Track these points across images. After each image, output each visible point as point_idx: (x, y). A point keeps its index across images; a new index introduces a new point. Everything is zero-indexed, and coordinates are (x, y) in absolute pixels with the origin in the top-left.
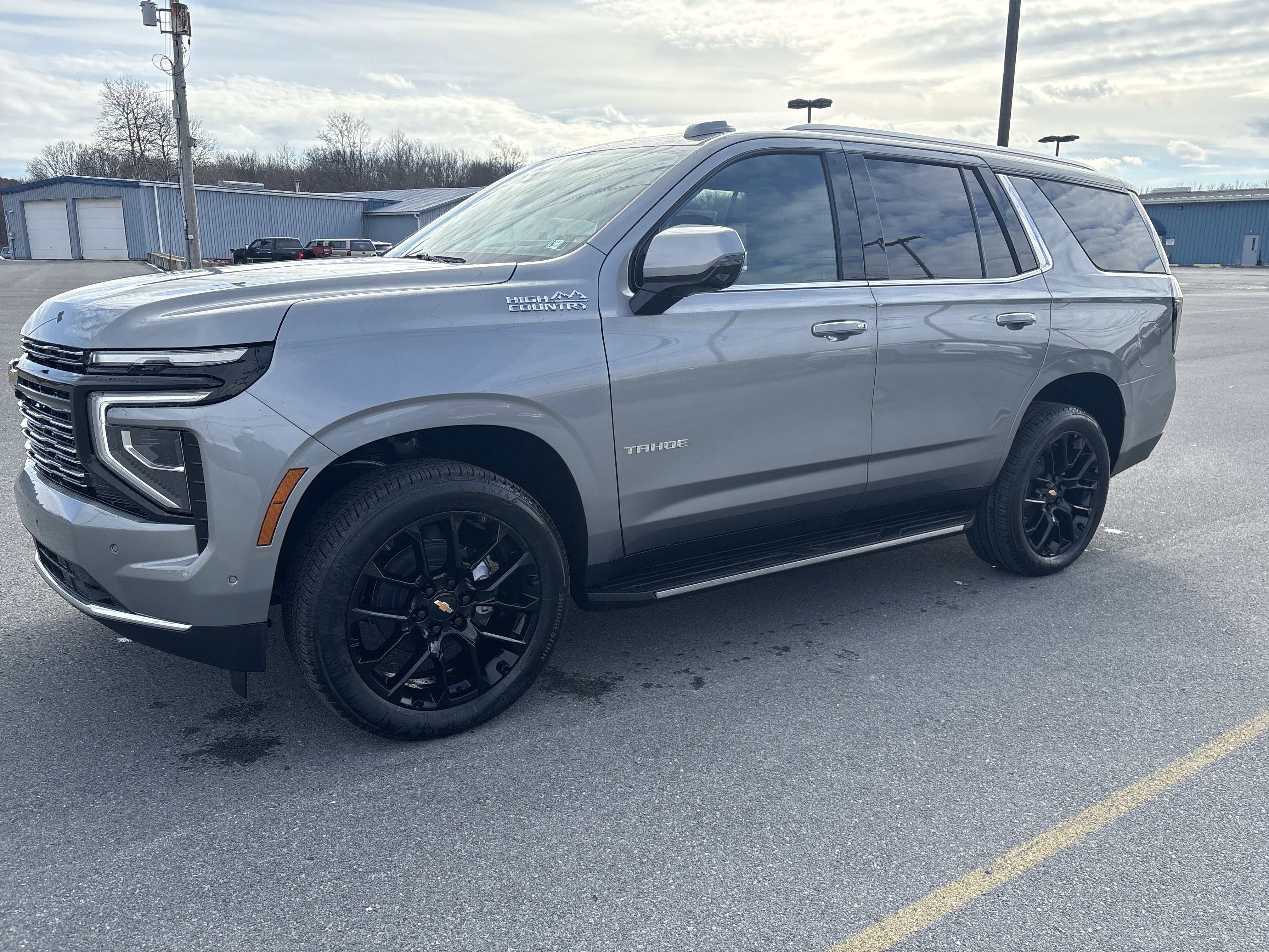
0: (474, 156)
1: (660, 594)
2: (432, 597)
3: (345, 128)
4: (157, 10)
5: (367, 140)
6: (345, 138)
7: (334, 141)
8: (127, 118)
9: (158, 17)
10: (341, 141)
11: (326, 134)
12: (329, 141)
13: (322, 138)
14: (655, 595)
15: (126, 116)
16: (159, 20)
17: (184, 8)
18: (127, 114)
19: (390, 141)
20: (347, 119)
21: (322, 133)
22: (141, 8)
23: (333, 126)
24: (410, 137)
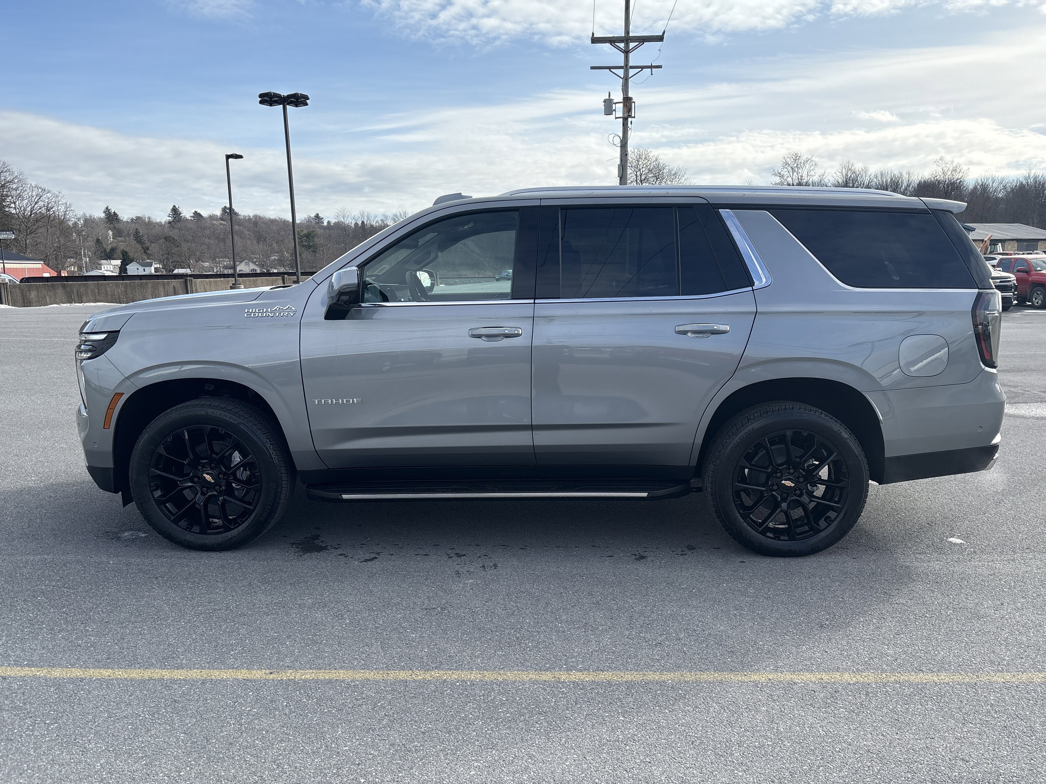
0: (920, 176)
1: (345, 496)
2: (203, 472)
3: (795, 165)
4: (614, 103)
5: (813, 173)
6: (795, 174)
7: (786, 176)
8: (636, 175)
9: (614, 108)
10: (792, 176)
11: (779, 171)
12: (782, 176)
13: (776, 175)
14: (342, 497)
15: (635, 173)
16: (615, 110)
17: (630, 100)
18: (636, 172)
19: (840, 171)
20: (798, 158)
21: (776, 171)
22: (603, 104)
23: (786, 165)
24: (858, 166)
